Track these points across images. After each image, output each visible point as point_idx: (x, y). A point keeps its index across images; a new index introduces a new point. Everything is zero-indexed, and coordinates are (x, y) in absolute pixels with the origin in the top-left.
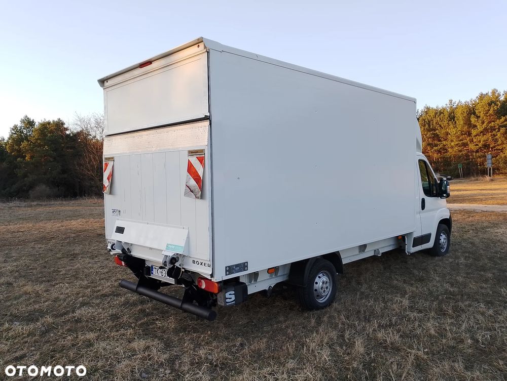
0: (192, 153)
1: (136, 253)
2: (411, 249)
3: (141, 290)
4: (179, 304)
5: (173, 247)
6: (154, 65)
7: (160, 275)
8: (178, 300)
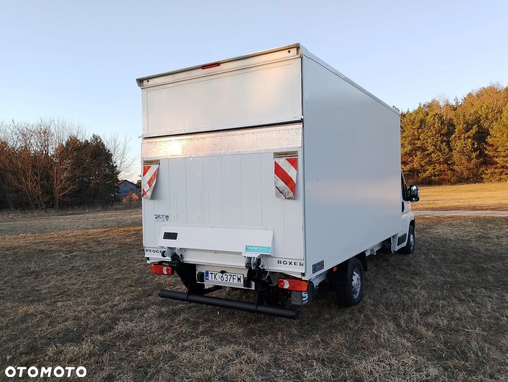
0: (278, 155)
1: (189, 259)
2: (396, 247)
3: (192, 297)
4: (253, 307)
5: (256, 248)
6: (223, 67)
7: (219, 280)
8: (253, 304)
